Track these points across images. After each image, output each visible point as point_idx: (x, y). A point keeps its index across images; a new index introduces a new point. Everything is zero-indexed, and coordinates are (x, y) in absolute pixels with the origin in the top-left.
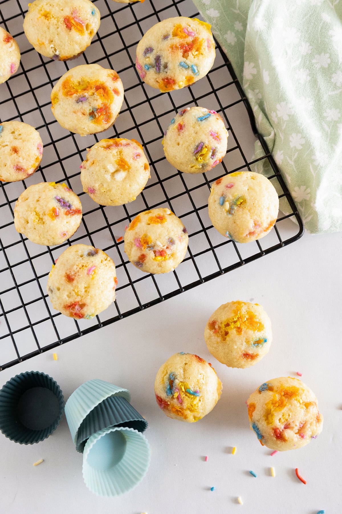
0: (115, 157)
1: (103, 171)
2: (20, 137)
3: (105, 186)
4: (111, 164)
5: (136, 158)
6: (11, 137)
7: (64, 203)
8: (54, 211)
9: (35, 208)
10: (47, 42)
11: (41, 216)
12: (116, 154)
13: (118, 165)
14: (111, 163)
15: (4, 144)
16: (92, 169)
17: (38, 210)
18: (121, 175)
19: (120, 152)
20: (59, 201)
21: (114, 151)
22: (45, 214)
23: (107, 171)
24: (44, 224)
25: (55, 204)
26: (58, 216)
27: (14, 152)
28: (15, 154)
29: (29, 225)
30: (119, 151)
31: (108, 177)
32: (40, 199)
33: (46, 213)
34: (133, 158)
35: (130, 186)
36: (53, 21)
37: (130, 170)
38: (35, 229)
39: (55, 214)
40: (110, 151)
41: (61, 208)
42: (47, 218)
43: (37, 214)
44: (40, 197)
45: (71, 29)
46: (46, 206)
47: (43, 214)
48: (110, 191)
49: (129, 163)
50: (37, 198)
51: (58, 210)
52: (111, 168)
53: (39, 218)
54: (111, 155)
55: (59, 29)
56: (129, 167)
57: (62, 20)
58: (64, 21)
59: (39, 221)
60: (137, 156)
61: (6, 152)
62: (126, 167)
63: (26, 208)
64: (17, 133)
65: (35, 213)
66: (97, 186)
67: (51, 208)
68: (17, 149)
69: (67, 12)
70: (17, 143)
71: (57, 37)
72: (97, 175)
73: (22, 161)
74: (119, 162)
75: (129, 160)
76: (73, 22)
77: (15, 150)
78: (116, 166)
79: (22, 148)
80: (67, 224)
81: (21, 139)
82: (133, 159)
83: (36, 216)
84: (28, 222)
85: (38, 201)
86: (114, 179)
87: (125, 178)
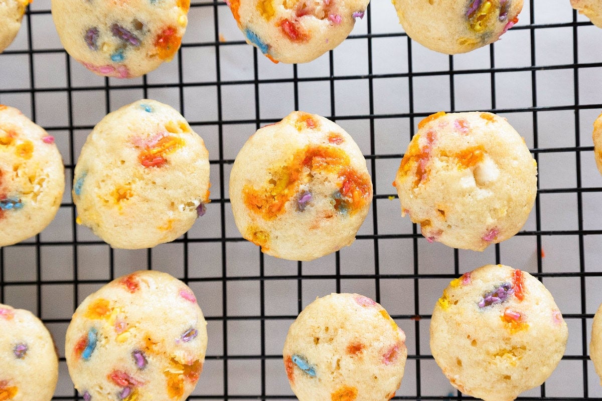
0: (450, 167)
1: (468, 199)
2: (331, 330)
3: (497, 205)
4: (462, 179)
5: (466, 129)
6: (323, 347)
7: (496, 295)
8: (508, 319)
9: (488, 353)
10: (171, 214)
11: (508, 348)
12: (444, 164)
13: (468, 166)
14: (460, 178)
15: (334, 365)
16: (452, 218)
17: (493, 349)
18: (488, 168)
19: (444, 154)
20: (488, 303)
21: (437, 164)
22: (509, 339)
23: (470, 192)
24: (527, 347)
25: (495, 313)
26: (521, 316)
27: (357, 353)
28: (365, 352)
29: (515, 376)
30: (439, 155)
31: (483, 194)
32: (473, 338)
33: (506, 335)
34: (465, 134)
35: (515, 159)
36: (137, 186)
37: (486, 148)
38: (527, 368)
39: (515, 320)
40: (433, 172)
41: (506, 305)
42: (518, 338)
43: (501, 354)
44: (469, 336)
45: (166, 161)
46: (493, 331)
47: (506, 343)
48: (510, 200)
49: (473, 146)
50: (469, 342)
51: (508, 312)
52: (468, 182)
53: (510, 352)
54: (443, 173)
55: (158, 181)
56: (480, 148)
57: (142, 169)
58: (147, 166)
59: (516, 356)
60: (463, 127)
61: (352, 367)
62: (477, 152)
63: (481, 370)
64: (321, 335)
65: (497, 357)
66: (490, 221)
67: (502, 323)
68: (356, 344)
69: (132, 155)
70: (344, 340)
71: (170, 192)
72: (472, 212)
73: (381, 345)
74: (463, 164)
75: (465, 143)
76: (155, 151)
77: (355, 349)
78: (469, 171)
79: (357, 335)
80: (540, 304)
81: (336, 330)
82: (467, 135)
83: (504, 357)
84: (507, 377)
85: (474, 342)
86: (492, 184)
87: (497, 162)
